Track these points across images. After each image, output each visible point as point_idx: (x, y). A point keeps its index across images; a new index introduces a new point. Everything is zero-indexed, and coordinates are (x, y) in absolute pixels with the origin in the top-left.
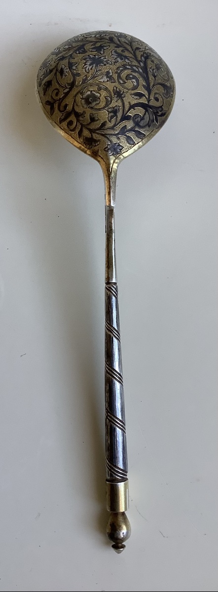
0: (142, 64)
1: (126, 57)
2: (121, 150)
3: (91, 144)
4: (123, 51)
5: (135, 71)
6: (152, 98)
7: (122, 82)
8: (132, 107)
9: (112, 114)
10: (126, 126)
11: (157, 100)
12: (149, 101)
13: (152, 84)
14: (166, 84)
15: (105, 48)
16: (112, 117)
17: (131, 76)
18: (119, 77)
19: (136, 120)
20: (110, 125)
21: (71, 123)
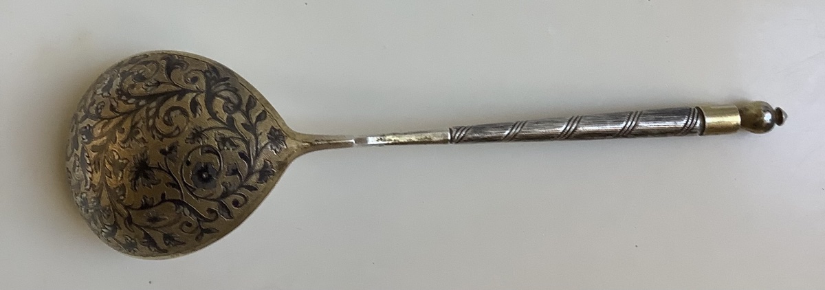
0: (142, 103)
1: (133, 127)
2: (275, 130)
3: (269, 171)
4: (122, 131)
5: (157, 114)
6: (194, 87)
7: (177, 132)
8: (214, 115)
9: (228, 144)
10: (242, 124)
11: (195, 80)
12: (199, 91)
13: (174, 88)
14: (164, 66)
15: (117, 157)
16: (232, 144)
17: (166, 118)
18: (169, 136)
19: (232, 109)
20: (243, 147)
21: (236, 203)
